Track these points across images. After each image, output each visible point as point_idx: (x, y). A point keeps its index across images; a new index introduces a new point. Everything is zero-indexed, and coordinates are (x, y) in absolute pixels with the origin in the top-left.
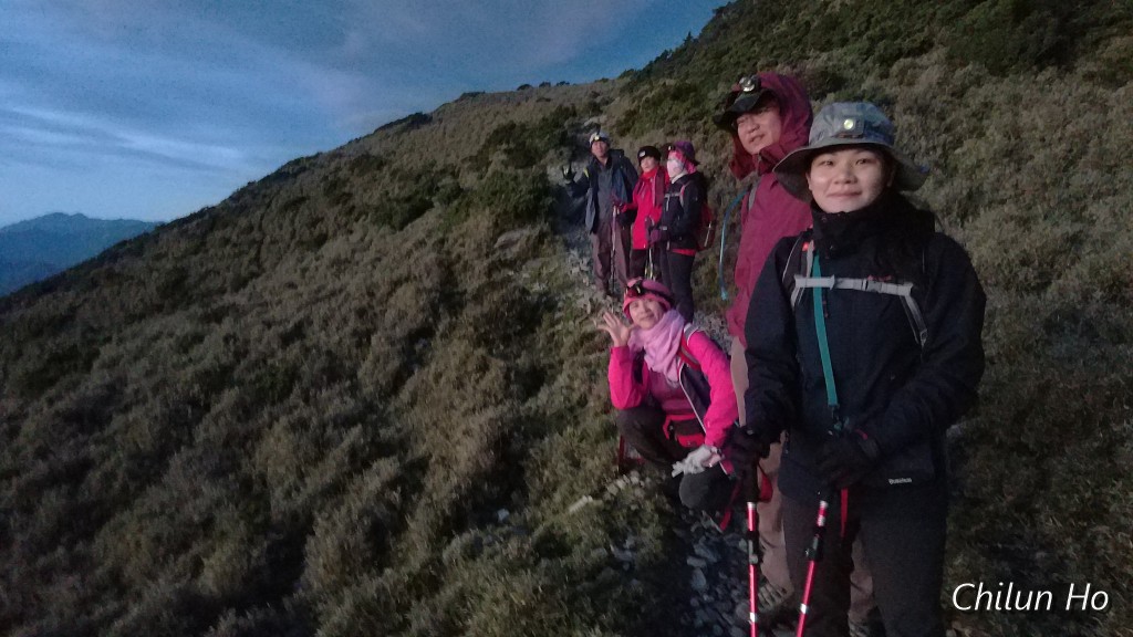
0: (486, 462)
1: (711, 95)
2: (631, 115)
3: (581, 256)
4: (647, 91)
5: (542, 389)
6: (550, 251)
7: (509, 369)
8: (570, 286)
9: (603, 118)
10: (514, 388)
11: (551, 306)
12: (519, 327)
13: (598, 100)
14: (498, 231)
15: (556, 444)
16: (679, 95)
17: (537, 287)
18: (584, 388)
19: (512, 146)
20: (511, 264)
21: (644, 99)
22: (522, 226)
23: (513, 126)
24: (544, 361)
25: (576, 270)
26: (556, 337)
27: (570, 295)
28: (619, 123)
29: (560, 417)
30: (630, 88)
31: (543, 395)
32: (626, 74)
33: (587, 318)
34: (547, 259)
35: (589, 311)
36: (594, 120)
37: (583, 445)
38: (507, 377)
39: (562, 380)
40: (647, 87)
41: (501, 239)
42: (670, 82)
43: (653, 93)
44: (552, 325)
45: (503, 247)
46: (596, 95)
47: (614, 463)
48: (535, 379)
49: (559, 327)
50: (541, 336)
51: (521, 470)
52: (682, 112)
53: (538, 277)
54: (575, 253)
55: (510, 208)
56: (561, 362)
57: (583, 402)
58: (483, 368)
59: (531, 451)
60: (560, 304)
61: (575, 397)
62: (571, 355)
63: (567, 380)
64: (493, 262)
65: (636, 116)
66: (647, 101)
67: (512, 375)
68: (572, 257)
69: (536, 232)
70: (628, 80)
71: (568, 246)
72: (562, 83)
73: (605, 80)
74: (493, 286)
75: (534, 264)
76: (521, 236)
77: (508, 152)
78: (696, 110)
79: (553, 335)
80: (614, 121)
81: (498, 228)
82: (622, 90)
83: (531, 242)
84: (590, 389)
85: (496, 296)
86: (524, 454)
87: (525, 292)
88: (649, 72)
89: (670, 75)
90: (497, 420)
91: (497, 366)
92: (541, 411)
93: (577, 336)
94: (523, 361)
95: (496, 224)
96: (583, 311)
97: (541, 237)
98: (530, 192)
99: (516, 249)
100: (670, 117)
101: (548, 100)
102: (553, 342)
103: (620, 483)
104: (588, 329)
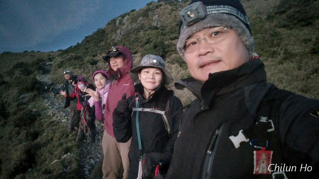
0: (24, 157)
1: (85, 59)
2: (62, 62)
3: (48, 101)
4: (66, 56)
5: (39, 137)
6: (38, 99)
7: (28, 133)
8: (45, 109)
9: (52, 63)
10: (29, 138)
11: (40, 115)
12: (29, 121)
13: (51, 57)
14: (20, 94)
15: (45, 151)
16: (76, 58)
17: (34, 110)
18: (52, 135)
19: (23, 69)
20: (25, 104)
21: (65, 58)
22: (28, 92)
23: (23, 63)
24: (38, 130)
25: (47, 105)
26: (42, 123)
27: (45, 111)
28: (58, 64)
29: (45, 143)
30: (61, 55)
31: (39, 139)
32: (59, 50)
33: (51, 118)
34: (37, 102)
35: (52, 116)
36: (50, 63)
38: (27, 135)
39: (44, 134)
41: (22, 96)
42: (73, 54)
43: (68, 57)
44: (40, 120)
45: (22, 98)
48: (36, 135)
49: (42, 120)
50: (37, 123)
51: (34, 158)
52: (77, 63)
53: (34, 107)
55: (24, 87)
56: (44, 130)
57: (52, 139)
58: (18, 133)
59: (38, 152)
60: (42, 114)
61: (50, 138)
62: (47, 127)
63: (47, 134)
64: (19, 103)
68: (45, 101)
69: (33, 94)
70: (60, 53)
71: (44, 98)
72: (39, 51)
73: (52, 52)
74: (20, 110)
75: (33, 103)
76: (28, 96)
77: (21, 71)
78: (81, 63)
79: (41, 122)
80: (56, 64)
82: (58, 56)
83: (32, 97)
84: (54, 135)
85: (21, 113)
86: (35, 154)
87: (31, 111)
88: (67, 51)
90: (26, 145)
91: (23, 133)
92: (39, 143)
93: (48, 122)
94: (32, 130)
95: (20, 92)
96: (50, 116)
97: (35, 96)
98: (31, 83)
99: (26, 99)
100: (74, 64)
101: (34, 56)
102: (41, 125)
103: (65, 156)
104: (52, 120)
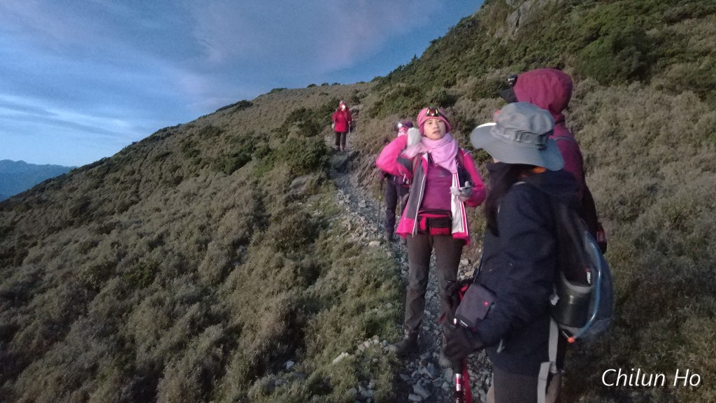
0: (280, 328)
1: (428, 94)
2: (379, 104)
3: (345, 194)
4: (388, 91)
5: (318, 279)
6: (326, 189)
7: (297, 267)
8: (337, 213)
9: (360, 107)
10: (300, 279)
11: (325, 226)
12: (304, 239)
13: (358, 95)
14: (292, 176)
15: (325, 318)
16: (407, 93)
17: (316, 213)
18: (345, 280)
19: (303, 122)
20: (300, 198)
21: (386, 95)
22: (308, 173)
23: (304, 110)
24: (320, 261)
25: (341, 202)
26: (328, 246)
27: (337, 218)
28: (370, 110)
29: (329, 299)
30: (378, 88)
31: (319, 283)
32: (375, 79)
33: (348, 234)
34: (324, 195)
35: (349, 229)
36: (355, 107)
37: (343, 318)
38: (295, 272)
39: (331, 274)
40: (388, 88)
41: (294, 182)
42: (403, 85)
43: (392, 91)
44: (326, 238)
45: (296, 187)
46: (357, 92)
47: (363, 330)
48: (313, 274)
49: (330, 239)
50: (318, 244)
51: (302, 334)
52: (409, 105)
53: (317, 206)
54: (341, 191)
55: (300, 163)
56: (331, 263)
57: (344, 289)
58: (280, 266)
59: (309, 322)
60: (331, 224)
61: (339, 285)
62: (338, 257)
63: (335, 274)
64: (289, 197)
65: (381, 106)
66: (388, 96)
67: (299, 270)
68: (339, 194)
69: (317, 177)
70: (377, 83)
71: (337, 187)
72: (336, 84)
73: (362, 83)
74: (288, 212)
75: (315, 198)
76: (308, 180)
77: (300, 126)
78: (419, 103)
79: (326, 244)
80: (367, 109)
81: (293, 175)
82: (373, 89)
83: (314, 183)
84: (349, 281)
85: (290, 219)
86: (304, 324)
87: (308, 216)
88: (390, 78)
89: (403, 81)
90: (287, 300)
91: (289, 265)
92: (317, 295)
93: (341, 246)
94: (306, 262)
95: (291, 173)
96: (346, 229)
97: (320, 181)
98: (314, 152)
99: (303, 188)
100: (402, 106)
101: (327, 94)
102: (326, 250)
103: (367, 344)
104: (349, 240)
